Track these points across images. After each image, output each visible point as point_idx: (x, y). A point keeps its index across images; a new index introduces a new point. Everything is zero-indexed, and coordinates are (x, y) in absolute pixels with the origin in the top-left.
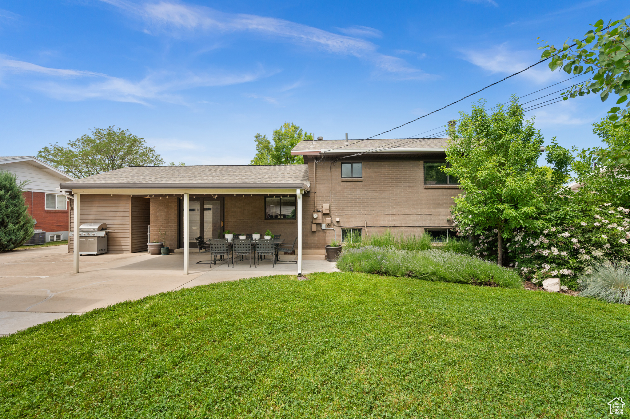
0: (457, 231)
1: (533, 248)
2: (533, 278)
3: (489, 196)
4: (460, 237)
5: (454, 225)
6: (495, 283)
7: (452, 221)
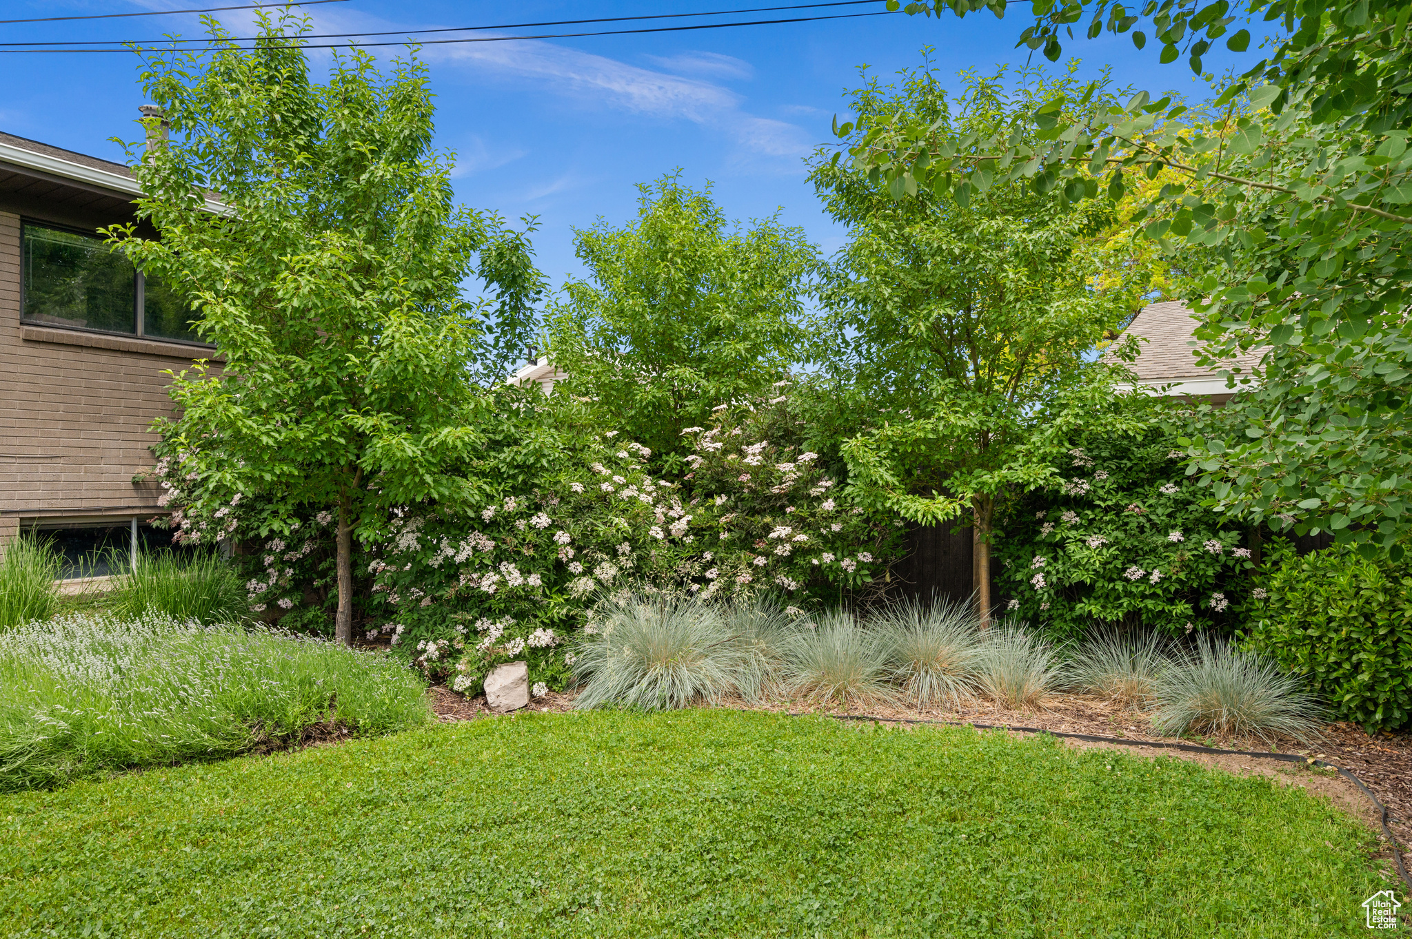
0: (178, 527)
1: (451, 571)
2: (456, 673)
3: (319, 381)
4: (190, 549)
5: (163, 501)
6: (341, 724)
7: (153, 485)
